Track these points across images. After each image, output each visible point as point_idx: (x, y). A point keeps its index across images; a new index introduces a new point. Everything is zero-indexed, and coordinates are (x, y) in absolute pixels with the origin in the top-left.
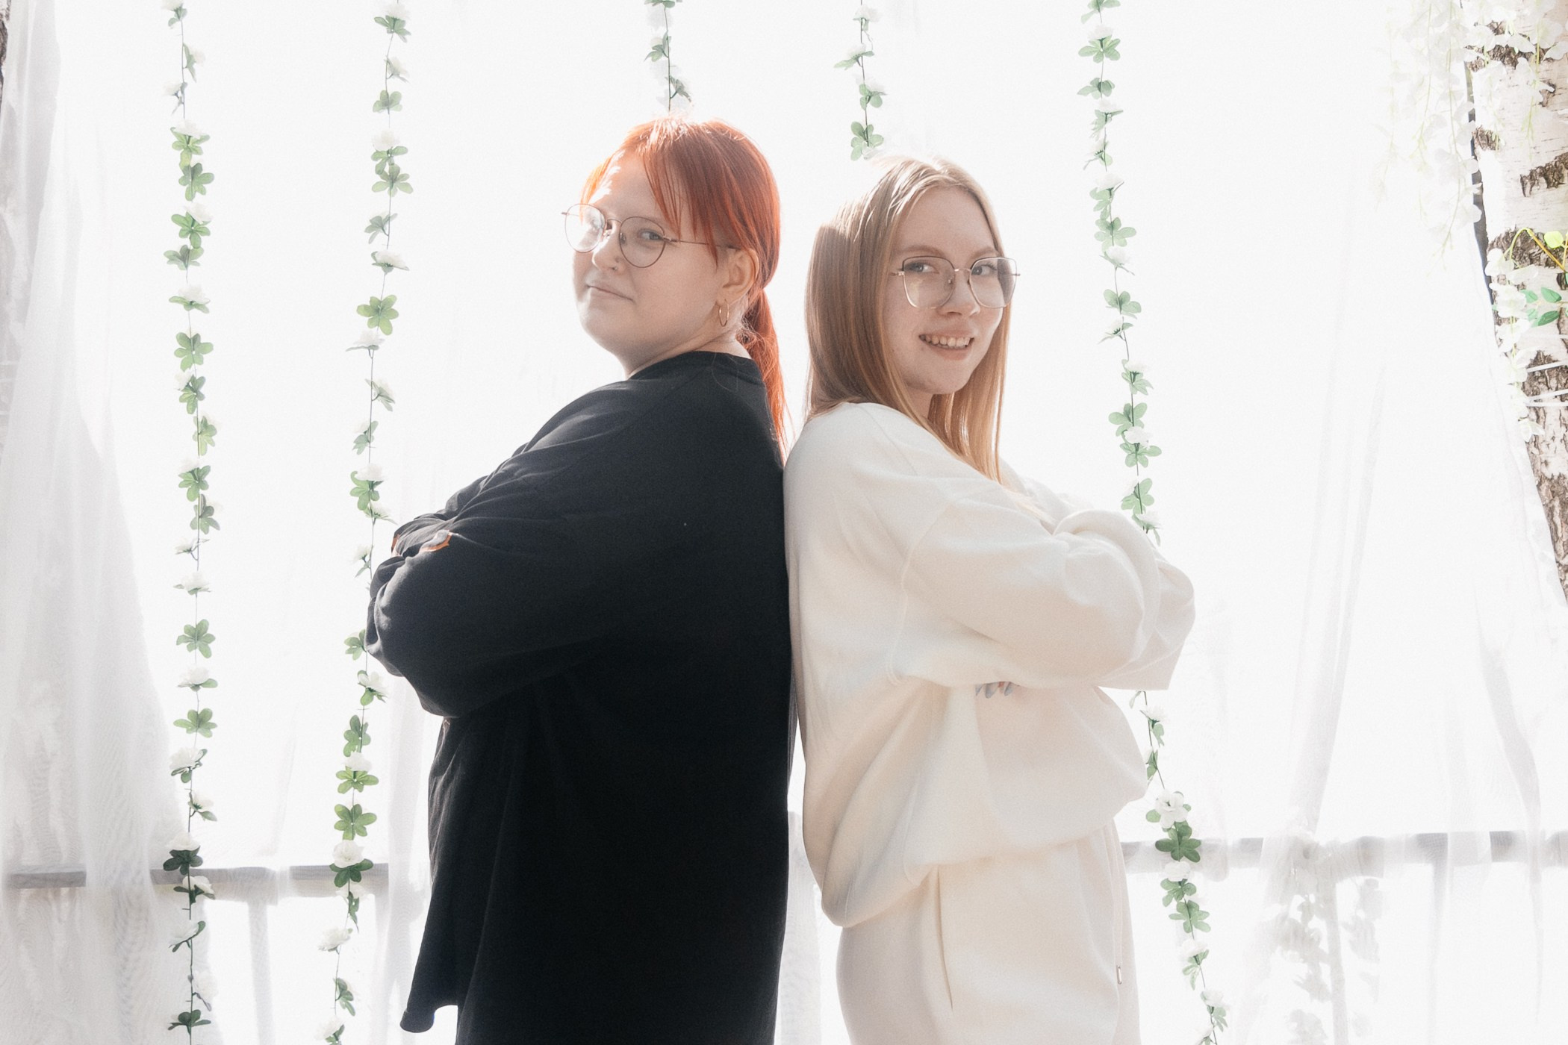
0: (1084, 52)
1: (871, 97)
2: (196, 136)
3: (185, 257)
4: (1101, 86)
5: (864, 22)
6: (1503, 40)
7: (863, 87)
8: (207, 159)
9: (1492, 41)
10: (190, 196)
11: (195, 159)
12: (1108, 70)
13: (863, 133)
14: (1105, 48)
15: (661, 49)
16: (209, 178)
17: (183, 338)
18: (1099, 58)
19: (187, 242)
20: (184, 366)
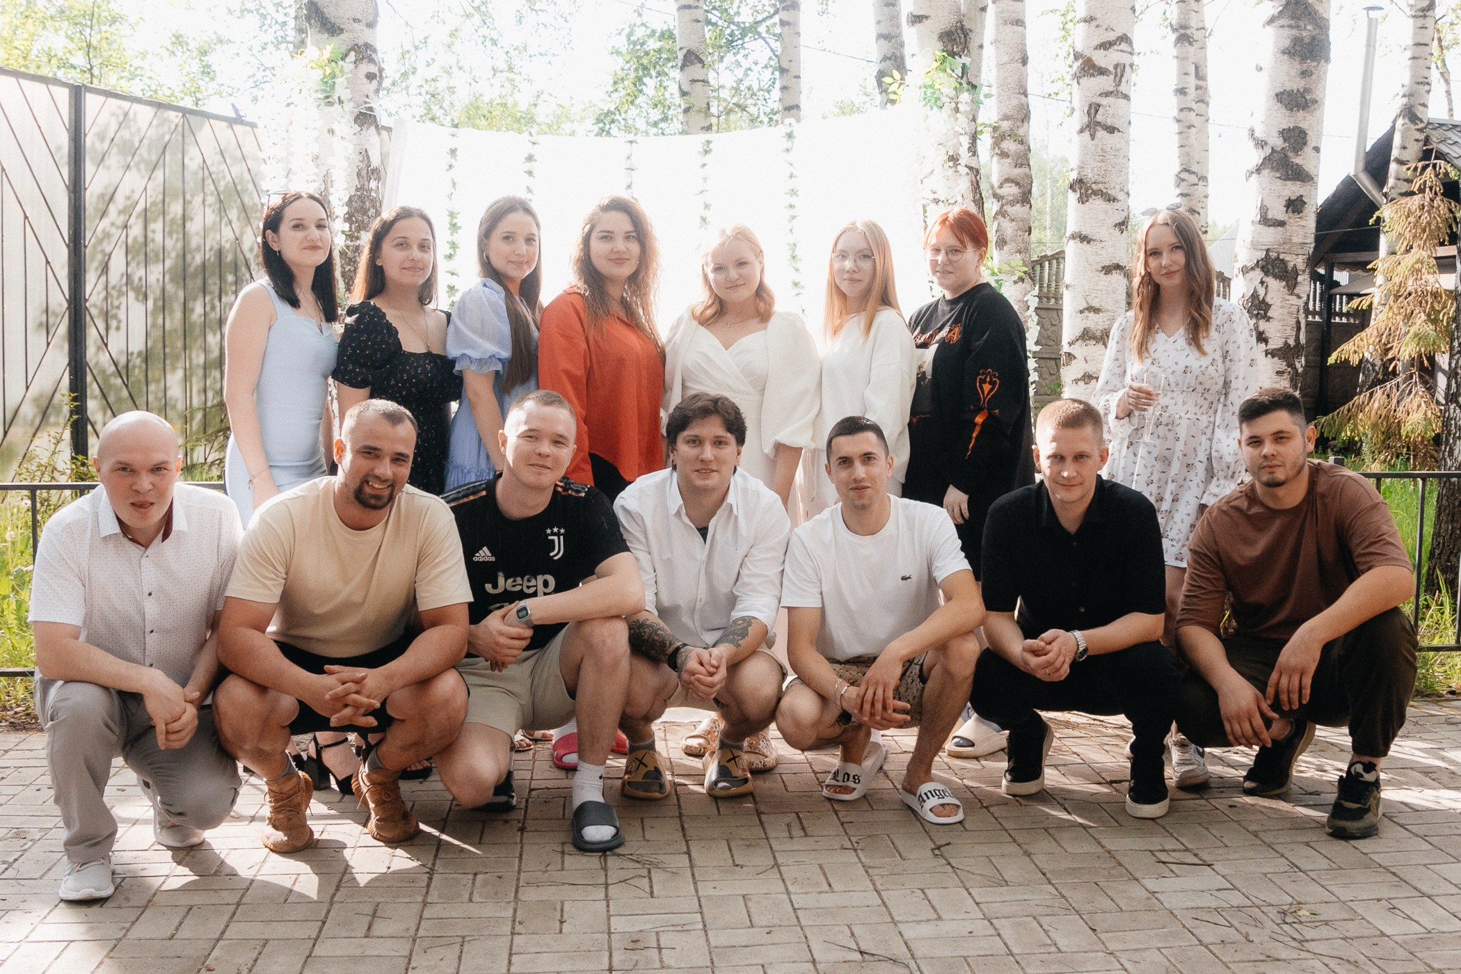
0: (786, 193)
1: (707, 206)
2: (456, 211)
3: (450, 257)
4: (791, 206)
5: (705, 179)
6: (936, 196)
7: (705, 203)
8: (459, 221)
9: (932, 196)
10: (452, 234)
11: (455, 221)
12: (793, 200)
13: (704, 219)
14: (793, 192)
15: (629, 187)
16: (460, 228)
17: (449, 286)
18: (791, 196)
19: (452, 251)
20: (449, 297)
